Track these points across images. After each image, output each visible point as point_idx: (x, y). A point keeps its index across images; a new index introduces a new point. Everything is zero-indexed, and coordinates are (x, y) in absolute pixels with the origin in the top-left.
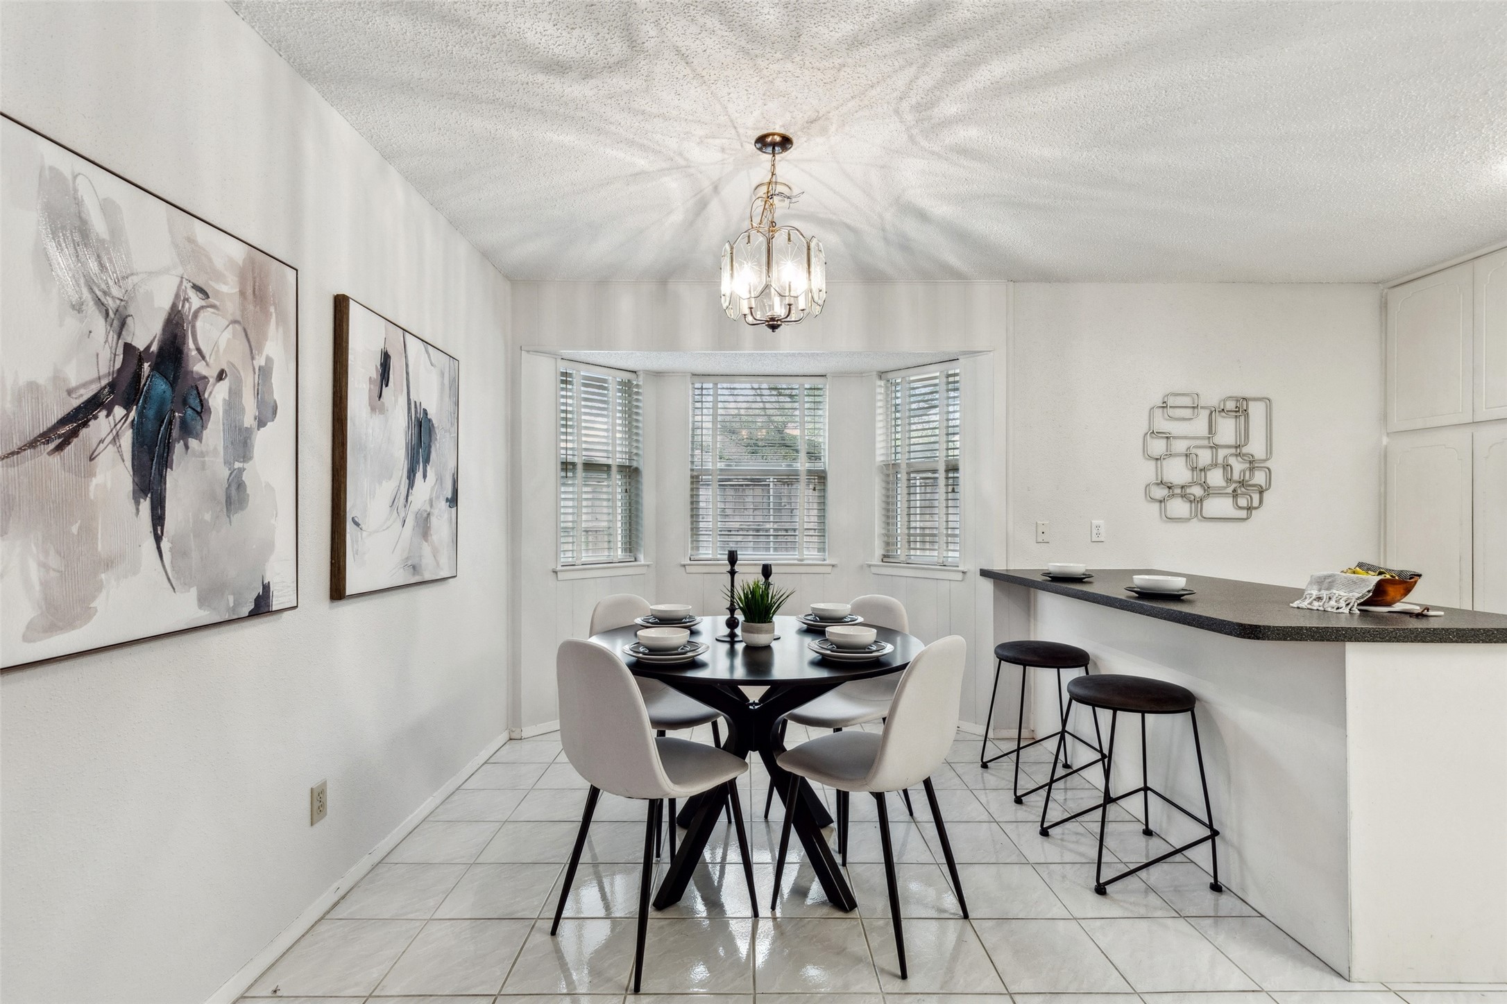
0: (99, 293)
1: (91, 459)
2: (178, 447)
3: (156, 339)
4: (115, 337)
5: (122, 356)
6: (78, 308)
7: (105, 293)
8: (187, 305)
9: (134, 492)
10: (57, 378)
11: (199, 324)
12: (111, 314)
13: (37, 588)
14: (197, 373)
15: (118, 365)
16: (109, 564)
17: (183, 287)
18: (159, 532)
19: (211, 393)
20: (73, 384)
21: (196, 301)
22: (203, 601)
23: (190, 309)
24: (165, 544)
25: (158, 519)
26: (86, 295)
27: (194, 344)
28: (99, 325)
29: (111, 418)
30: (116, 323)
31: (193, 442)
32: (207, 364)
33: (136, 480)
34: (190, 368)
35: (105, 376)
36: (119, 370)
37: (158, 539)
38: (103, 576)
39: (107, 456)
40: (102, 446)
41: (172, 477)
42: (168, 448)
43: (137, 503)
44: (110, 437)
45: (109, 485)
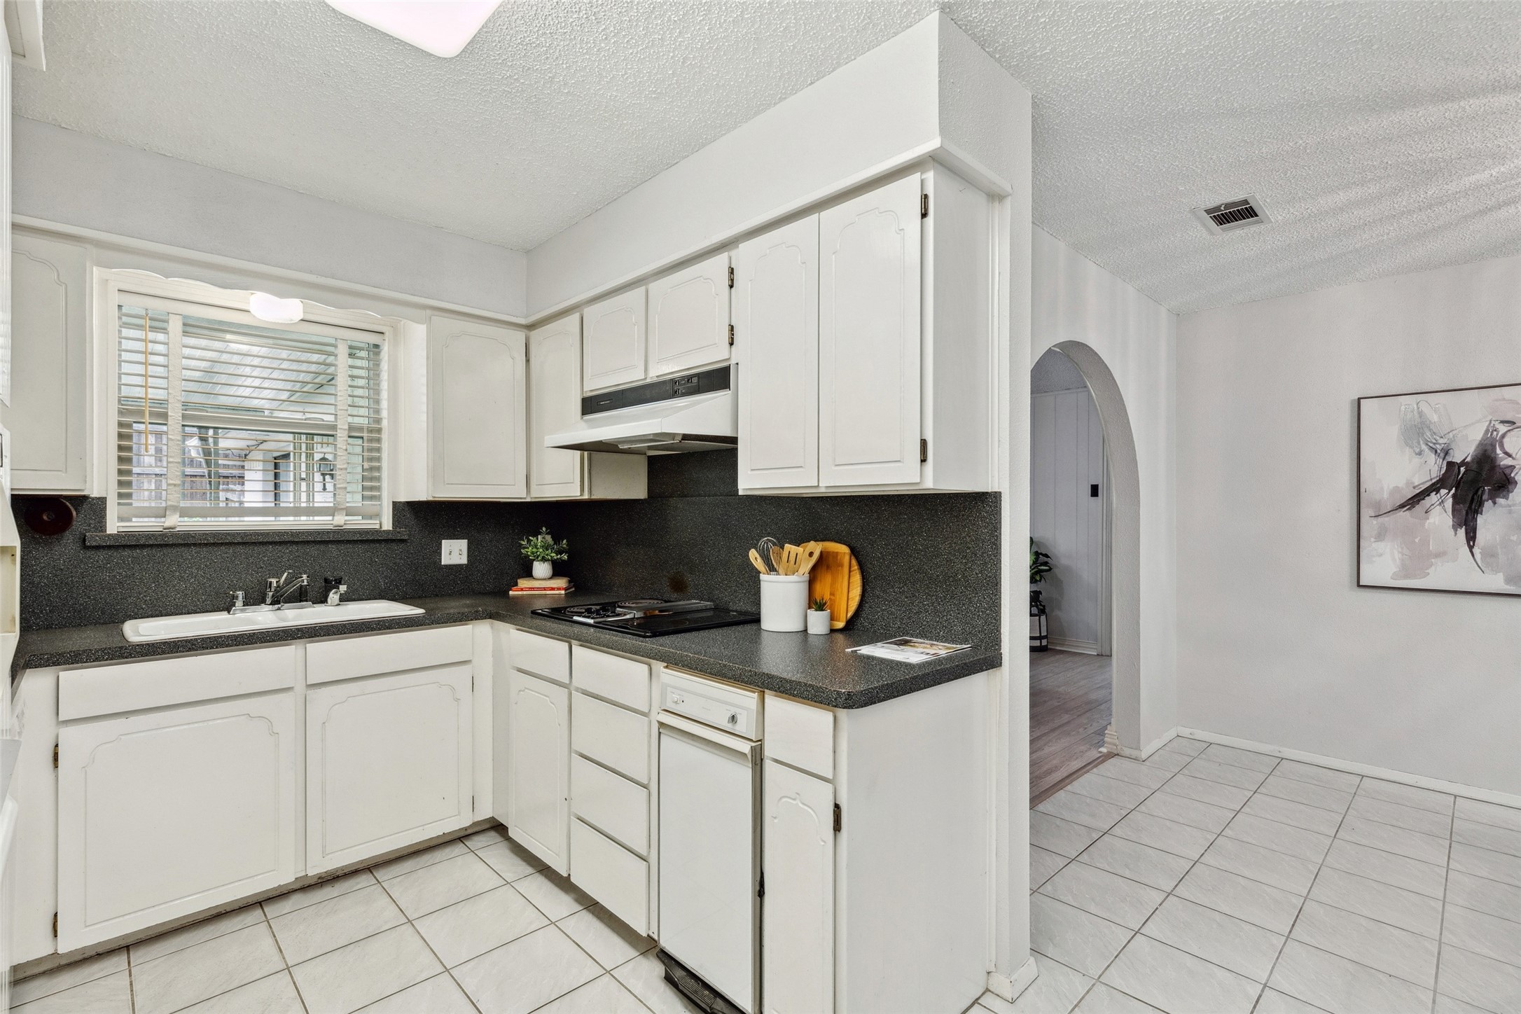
0: (1431, 445)
1: (1426, 513)
2: (1488, 505)
3: (1470, 456)
4: (1441, 460)
5: (1445, 468)
6: (1420, 453)
7: (1434, 444)
8: (1495, 433)
9: (1453, 525)
10: (1409, 483)
11: (1506, 440)
12: (1439, 451)
13: (1398, 560)
14: (1504, 465)
15: (1443, 471)
16: (1438, 555)
17: (1492, 425)
18: (1472, 544)
19: (1517, 473)
20: (1416, 484)
21: (1503, 429)
22: (1508, 580)
23: (1497, 435)
24: (1476, 550)
25: (1471, 537)
26: (1424, 447)
27: (1501, 450)
28: (1432, 457)
29: (1438, 495)
30: (1442, 455)
31: (1501, 501)
32: (1513, 458)
33: (1455, 520)
34: (1498, 463)
35: (1434, 478)
36: (1443, 474)
37: (1471, 548)
38: (1433, 560)
39: (1437, 510)
40: (1432, 507)
41: (1480, 520)
42: (1481, 504)
43: (1456, 531)
44: (1438, 502)
45: (1437, 523)
